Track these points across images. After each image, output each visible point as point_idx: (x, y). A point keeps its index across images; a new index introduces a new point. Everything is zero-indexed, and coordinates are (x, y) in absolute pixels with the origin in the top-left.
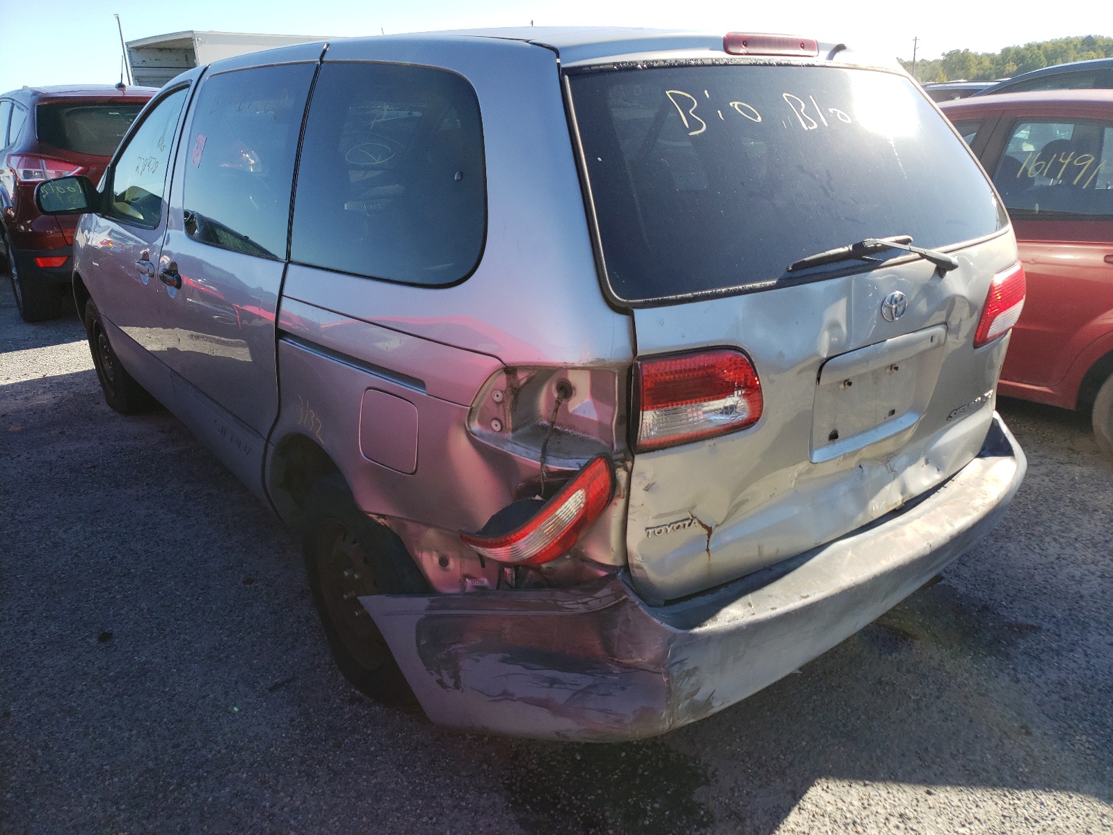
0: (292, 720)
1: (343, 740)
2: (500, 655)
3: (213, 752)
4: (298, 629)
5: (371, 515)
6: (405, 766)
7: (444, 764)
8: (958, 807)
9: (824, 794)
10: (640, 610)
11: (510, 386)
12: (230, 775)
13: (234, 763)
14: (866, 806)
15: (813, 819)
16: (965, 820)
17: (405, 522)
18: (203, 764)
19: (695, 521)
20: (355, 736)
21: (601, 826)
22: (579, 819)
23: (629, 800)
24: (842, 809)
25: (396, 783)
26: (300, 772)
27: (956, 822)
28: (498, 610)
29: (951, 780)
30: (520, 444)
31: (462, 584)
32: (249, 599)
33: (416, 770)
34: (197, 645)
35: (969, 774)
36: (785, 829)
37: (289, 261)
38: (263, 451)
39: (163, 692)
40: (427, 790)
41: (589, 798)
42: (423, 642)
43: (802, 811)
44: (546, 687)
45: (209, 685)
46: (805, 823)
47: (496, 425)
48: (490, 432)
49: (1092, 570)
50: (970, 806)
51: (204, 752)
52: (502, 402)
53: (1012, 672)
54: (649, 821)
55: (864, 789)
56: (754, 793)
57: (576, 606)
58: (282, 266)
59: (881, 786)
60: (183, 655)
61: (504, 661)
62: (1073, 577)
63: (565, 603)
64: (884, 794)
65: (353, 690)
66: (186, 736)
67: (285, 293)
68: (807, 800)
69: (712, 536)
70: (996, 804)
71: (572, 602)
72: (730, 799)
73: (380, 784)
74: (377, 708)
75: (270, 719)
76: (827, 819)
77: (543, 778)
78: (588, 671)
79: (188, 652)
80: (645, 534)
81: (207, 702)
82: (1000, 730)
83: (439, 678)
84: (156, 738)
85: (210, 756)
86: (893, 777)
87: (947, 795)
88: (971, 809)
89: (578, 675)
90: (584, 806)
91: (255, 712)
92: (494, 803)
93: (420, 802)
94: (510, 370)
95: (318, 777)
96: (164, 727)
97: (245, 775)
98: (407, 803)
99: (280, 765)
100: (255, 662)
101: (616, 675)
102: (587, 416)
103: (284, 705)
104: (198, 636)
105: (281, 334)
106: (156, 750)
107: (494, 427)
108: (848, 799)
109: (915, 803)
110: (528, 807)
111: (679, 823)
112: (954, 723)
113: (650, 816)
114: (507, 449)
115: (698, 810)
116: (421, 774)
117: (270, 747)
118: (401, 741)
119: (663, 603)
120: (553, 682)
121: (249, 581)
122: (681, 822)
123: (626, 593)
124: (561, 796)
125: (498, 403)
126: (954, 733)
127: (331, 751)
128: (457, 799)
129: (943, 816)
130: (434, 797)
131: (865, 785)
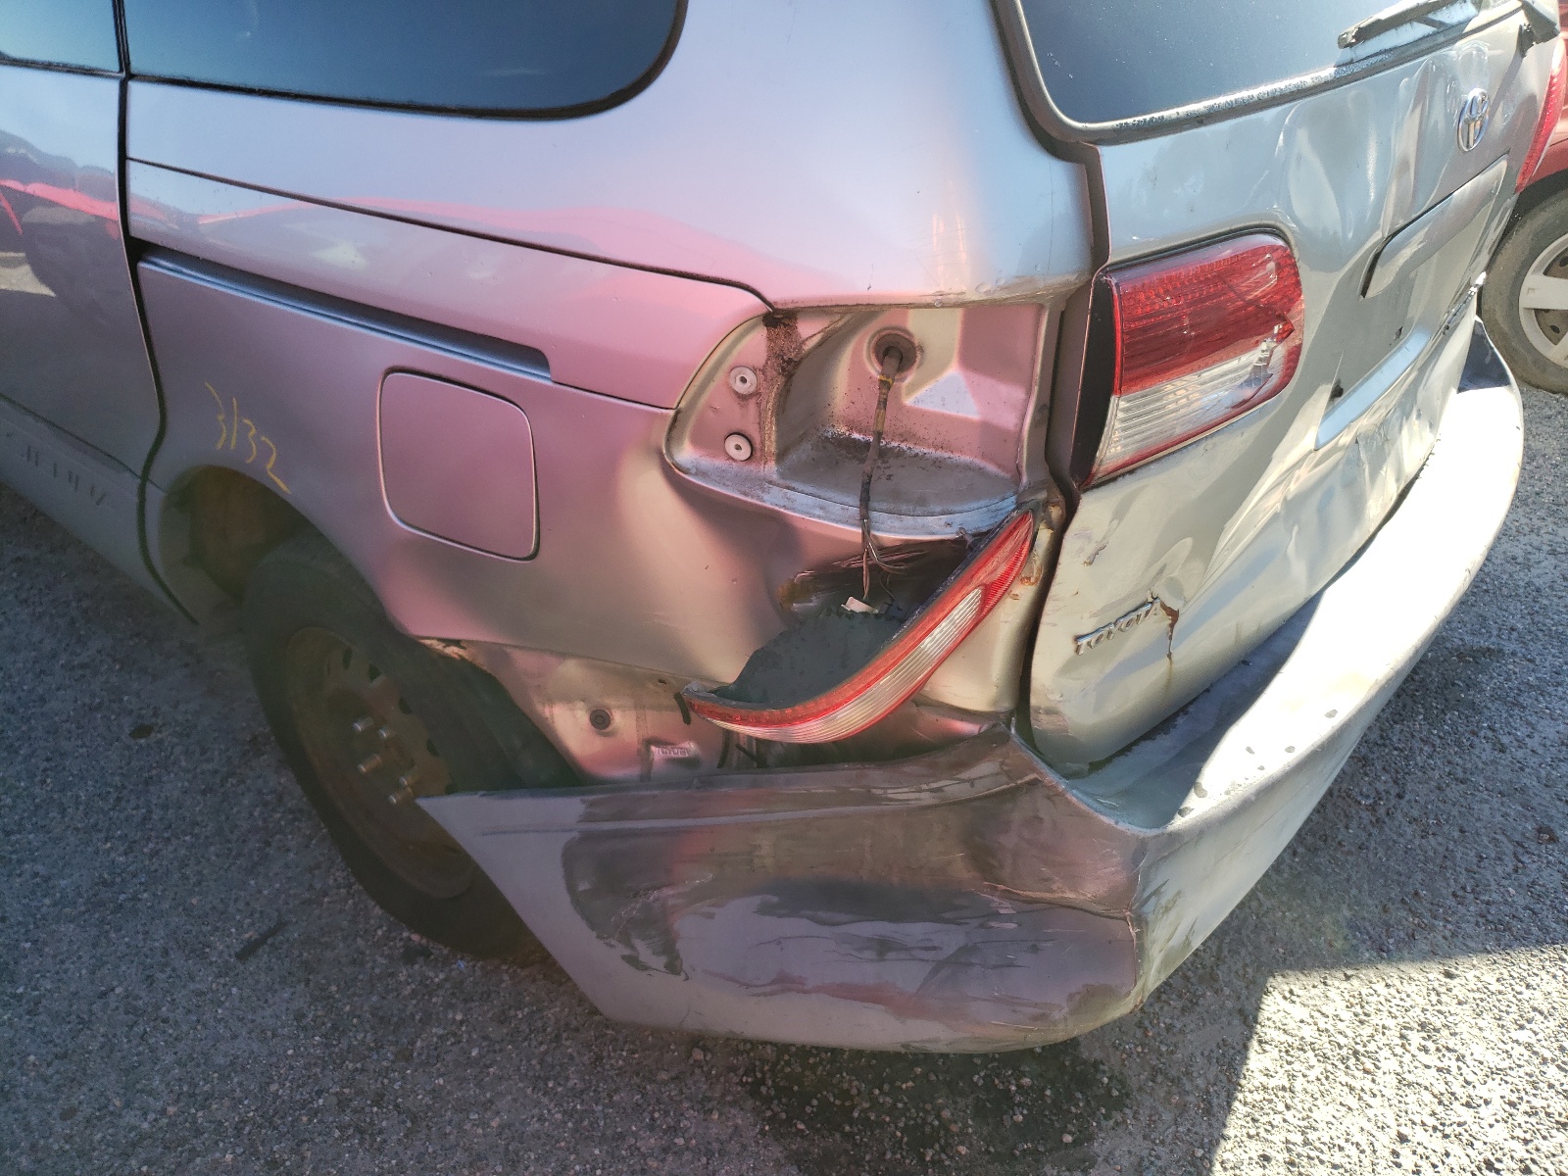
0: (300, 1016)
1: (413, 1043)
2: (757, 900)
3: (151, 1116)
4: (265, 820)
5: (428, 642)
6: (548, 1079)
7: (621, 1062)
8: (1500, 993)
9: (1286, 1005)
10: (1069, 802)
11: (775, 354)
12: (198, 1160)
13: (198, 1132)
14: (1363, 1017)
15: (1289, 1059)
16: (1521, 1016)
17: (509, 650)
18: (134, 1145)
19: (1157, 605)
20: (434, 1030)
21: (942, 1141)
22: (899, 1134)
23: (976, 1078)
24: (1327, 1030)
25: (539, 1120)
26: (342, 1128)
27: (1508, 1020)
28: (744, 814)
29: (1472, 945)
30: (801, 487)
31: (644, 755)
32: (151, 768)
33: (570, 1084)
34: (63, 883)
35: (1496, 929)
36: (1250, 1086)
37: (127, 75)
38: (136, 500)
39: (14, 996)
40: (602, 1123)
41: (904, 1086)
42: (583, 886)
43: (1267, 1047)
44: (872, 960)
45: (109, 966)
46: (1278, 1069)
47: (738, 448)
48: (720, 463)
49: (1535, 544)
50: (1518, 988)
51: (130, 1118)
52: (756, 394)
53: (1490, 734)
54: (1022, 1113)
55: (1345, 985)
56: (1178, 1025)
57: (917, 795)
58: (114, 87)
59: (1371, 973)
60: (38, 909)
61: (765, 910)
62: (1514, 558)
63: (889, 791)
64: (1380, 987)
65: (405, 934)
66: (85, 1089)
67: (132, 152)
68: (1267, 1023)
69: (1177, 627)
70: (1554, 977)
71: (906, 790)
72: (1143, 1045)
73: (510, 1126)
74: (462, 964)
75: (253, 1021)
76: (1310, 1054)
77: (811, 1061)
78: (947, 915)
79: (47, 901)
80: (1073, 647)
81: (113, 1005)
82: (1511, 841)
83: (627, 952)
84: (23, 1103)
85: (145, 1125)
86: (1385, 954)
87: (1478, 973)
88: (1520, 993)
89: (929, 925)
90: (900, 1105)
91: (220, 1011)
92: (736, 1127)
93: (597, 1152)
94: (778, 319)
95: (380, 1132)
96: (33, 1074)
97: (229, 1157)
98: (572, 1157)
99: (297, 1120)
100: (194, 901)
101: (1009, 918)
102: (951, 410)
103: (276, 986)
104: (61, 864)
105: (139, 249)
106: (27, 1128)
107: (733, 452)
108: (1329, 1010)
109: (1434, 998)
110: (801, 1126)
111: (1073, 1110)
112: (1440, 839)
113: (1020, 1104)
114: (772, 499)
115: (1098, 1077)
116: (582, 1092)
117: (268, 1084)
118: (524, 1027)
119: (1086, 767)
120: (883, 947)
121: (142, 731)
122: (1077, 1106)
123: (1033, 770)
124: (854, 1091)
125: (743, 398)
126: (1445, 857)
127: (394, 1071)
128: (665, 1133)
129: (1485, 1015)
130: (621, 1137)
131: (1348, 978)
